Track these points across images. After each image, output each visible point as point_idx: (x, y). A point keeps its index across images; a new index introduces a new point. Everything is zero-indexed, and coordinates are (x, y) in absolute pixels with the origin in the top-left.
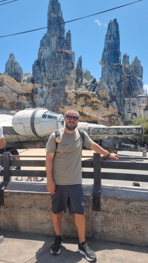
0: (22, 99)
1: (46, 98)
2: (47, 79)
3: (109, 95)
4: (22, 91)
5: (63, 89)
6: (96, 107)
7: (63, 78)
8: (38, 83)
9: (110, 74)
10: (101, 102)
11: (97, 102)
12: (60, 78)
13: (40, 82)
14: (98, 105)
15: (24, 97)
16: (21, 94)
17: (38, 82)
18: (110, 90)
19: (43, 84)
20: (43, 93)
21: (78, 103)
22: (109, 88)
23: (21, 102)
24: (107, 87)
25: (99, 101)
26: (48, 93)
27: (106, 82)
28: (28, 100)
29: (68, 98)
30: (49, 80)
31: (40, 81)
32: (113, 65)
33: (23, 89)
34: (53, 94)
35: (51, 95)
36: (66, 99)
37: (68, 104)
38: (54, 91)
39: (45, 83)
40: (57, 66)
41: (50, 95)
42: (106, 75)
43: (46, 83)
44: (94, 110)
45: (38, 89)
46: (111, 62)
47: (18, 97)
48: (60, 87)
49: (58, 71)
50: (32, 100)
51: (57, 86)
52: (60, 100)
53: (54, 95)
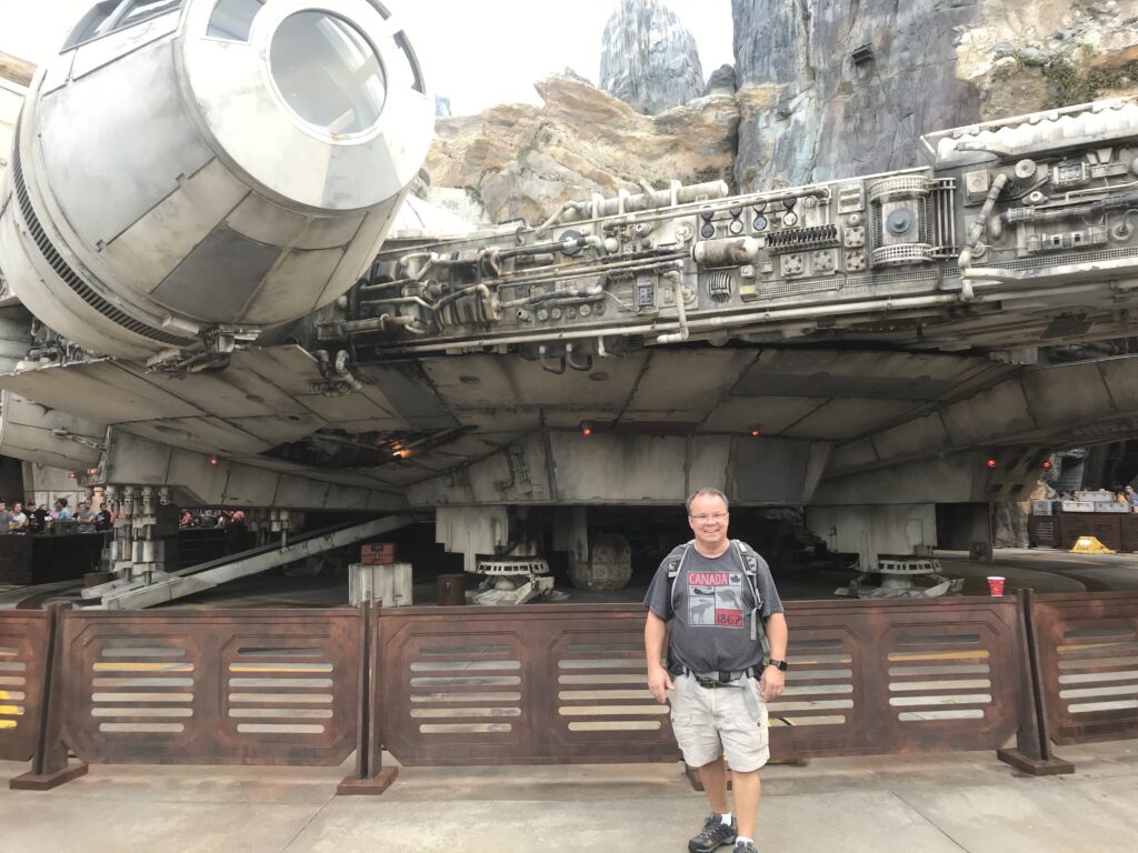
1: (814, 166)
2: (812, 30)
5: (939, 69)
8: (758, 80)
13: (772, 71)
17: (757, 73)
19: (793, 78)
20: (792, 141)
26: (820, 131)
30: (828, 37)
31: (775, 64)
33: (674, 147)
34: (862, 120)
35: (845, 136)
38: (868, 104)
39: (803, 66)
41: (835, 140)
43: (808, 64)
45: (762, 124)
51: (894, 59)
53: (867, 127)
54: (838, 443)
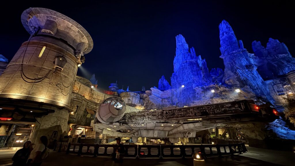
0: (165, 101)
3: (238, 80)
4: (165, 96)
5: (191, 87)
6: (226, 96)
7: (190, 79)
8: (173, 88)
9: (233, 61)
10: (230, 90)
11: (225, 90)
12: (188, 80)
14: (227, 93)
15: (166, 100)
16: (164, 99)
18: (236, 76)
21: (206, 96)
22: (235, 74)
23: (164, 104)
24: (232, 74)
25: (227, 89)
27: (230, 70)
28: (169, 102)
29: (196, 94)
32: (233, 53)
33: (165, 95)
35: (182, 94)
36: (195, 95)
37: (197, 99)
40: (184, 72)
42: (228, 64)
44: (224, 100)
45: (174, 92)
46: (229, 51)
47: (162, 101)
48: (188, 86)
49: (185, 75)
50: (172, 101)
52: (190, 97)
53: (184, 93)
54: (169, 131)
